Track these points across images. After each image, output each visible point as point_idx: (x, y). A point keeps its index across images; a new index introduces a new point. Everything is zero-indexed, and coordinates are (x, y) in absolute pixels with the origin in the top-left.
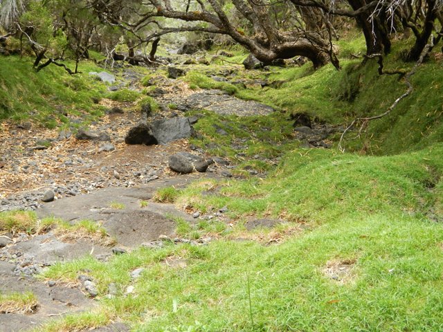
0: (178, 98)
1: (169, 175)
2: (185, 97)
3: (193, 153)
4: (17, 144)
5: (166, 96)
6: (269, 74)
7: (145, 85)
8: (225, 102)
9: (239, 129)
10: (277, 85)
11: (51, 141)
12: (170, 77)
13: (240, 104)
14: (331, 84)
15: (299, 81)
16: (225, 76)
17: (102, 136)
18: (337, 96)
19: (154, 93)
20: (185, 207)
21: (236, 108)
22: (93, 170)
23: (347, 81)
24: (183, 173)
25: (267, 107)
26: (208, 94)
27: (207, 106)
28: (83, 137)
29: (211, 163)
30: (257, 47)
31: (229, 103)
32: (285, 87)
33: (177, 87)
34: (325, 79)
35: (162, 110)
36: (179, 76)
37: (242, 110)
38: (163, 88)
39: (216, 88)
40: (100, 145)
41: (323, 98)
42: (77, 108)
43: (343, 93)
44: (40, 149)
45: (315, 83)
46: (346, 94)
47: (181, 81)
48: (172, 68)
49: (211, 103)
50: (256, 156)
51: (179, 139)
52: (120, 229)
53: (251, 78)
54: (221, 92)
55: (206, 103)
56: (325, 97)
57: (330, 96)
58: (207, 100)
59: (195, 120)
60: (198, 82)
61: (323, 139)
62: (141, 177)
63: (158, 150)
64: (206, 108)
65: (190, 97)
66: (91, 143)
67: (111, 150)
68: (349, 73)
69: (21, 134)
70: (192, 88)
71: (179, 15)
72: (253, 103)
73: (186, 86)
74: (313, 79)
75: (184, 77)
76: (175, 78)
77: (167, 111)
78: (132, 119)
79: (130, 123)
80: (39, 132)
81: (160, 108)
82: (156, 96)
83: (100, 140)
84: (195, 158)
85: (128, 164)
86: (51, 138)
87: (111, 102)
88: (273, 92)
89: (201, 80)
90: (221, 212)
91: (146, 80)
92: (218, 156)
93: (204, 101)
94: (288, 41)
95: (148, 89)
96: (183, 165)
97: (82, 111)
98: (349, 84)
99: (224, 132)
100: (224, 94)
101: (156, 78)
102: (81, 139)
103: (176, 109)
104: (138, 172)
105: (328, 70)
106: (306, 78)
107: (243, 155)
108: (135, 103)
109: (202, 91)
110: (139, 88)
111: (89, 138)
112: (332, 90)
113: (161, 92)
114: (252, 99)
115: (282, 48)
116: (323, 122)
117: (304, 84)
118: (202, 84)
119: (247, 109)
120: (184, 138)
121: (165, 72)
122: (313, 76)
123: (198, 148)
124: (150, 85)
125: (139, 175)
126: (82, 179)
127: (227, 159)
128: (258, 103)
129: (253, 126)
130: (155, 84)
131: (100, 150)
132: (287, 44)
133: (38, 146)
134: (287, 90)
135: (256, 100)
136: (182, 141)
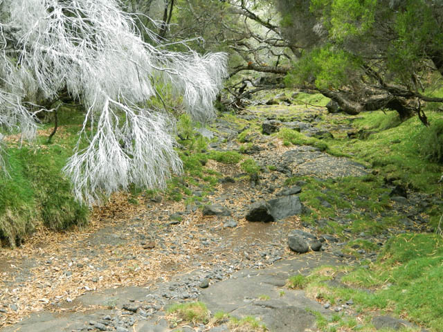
0: (274, 156)
1: (290, 254)
2: (280, 155)
3: (305, 230)
4: (154, 218)
5: (262, 153)
6: (353, 119)
7: (241, 142)
8: (318, 159)
9: (339, 198)
10: (364, 135)
11: (180, 214)
12: (264, 133)
13: (333, 161)
14: (419, 139)
15: (386, 133)
16: (310, 122)
17: (224, 212)
18: (426, 154)
19: (251, 150)
20: (315, 296)
21: (329, 166)
22: (228, 251)
23: (437, 141)
24: (301, 253)
25: (358, 164)
26: (301, 151)
27: (301, 163)
28: (208, 213)
29: (323, 241)
30: (344, 101)
31: (322, 160)
32: (372, 138)
33: (272, 144)
34: (413, 134)
35: (263, 172)
36: (273, 132)
37: (335, 168)
38: (260, 146)
39: (308, 145)
40: (224, 221)
41: (412, 154)
42: (191, 175)
43: (433, 152)
44: (175, 224)
45: (404, 137)
46: (436, 154)
47: (274, 138)
48: (266, 124)
49: (305, 160)
50: (362, 234)
51: (292, 215)
52: (276, 324)
53: (335, 123)
54: (313, 149)
55: (300, 160)
56: (414, 153)
57: (419, 152)
58: (301, 158)
59: (299, 190)
60: (291, 138)
61: (420, 212)
62: (267, 257)
63: (276, 227)
64: (300, 166)
65: (284, 155)
66: (216, 218)
67: (235, 226)
68: (438, 134)
69: (155, 208)
70: (286, 145)
71: (269, 69)
72: (345, 160)
73: (281, 143)
74: (401, 132)
75: (278, 133)
76: (268, 134)
77: (267, 172)
78: (242, 188)
79: (241, 193)
80: (168, 205)
81: (261, 170)
82: (253, 153)
83: (223, 215)
84: (308, 236)
85: (253, 244)
86: (179, 211)
87: (216, 163)
88: (361, 144)
89: (294, 137)
90: (347, 304)
91: (243, 137)
92: (328, 234)
93: (298, 158)
94: (375, 94)
95: (245, 146)
96: (301, 246)
97: (196, 177)
98: (438, 145)
99: (327, 204)
100: (316, 150)
101: (252, 135)
102: (208, 214)
103: (275, 170)
104: (264, 253)
105: (415, 124)
106: (393, 130)
107: (349, 232)
108: (238, 165)
109: (295, 148)
110: (236, 144)
111: (214, 213)
112: (421, 147)
113: (257, 150)
114: (343, 156)
115: (369, 101)
116: (417, 190)
117: (391, 138)
118: (295, 140)
119: (340, 167)
120: (296, 214)
121: (258, 127)
122: (400, 128)
123: (310, 224)
124: (246, 141)
125: (265, 255)
126: (221, 261)
127: (336, 236)
128: (349, 159)
129: (352, 194)
130: (251, 141)
131: (225, 225)
132: (374, 97)
133: (172, 221)
134: (375, 143)
135: (347, 157)
136: (294, 218)
